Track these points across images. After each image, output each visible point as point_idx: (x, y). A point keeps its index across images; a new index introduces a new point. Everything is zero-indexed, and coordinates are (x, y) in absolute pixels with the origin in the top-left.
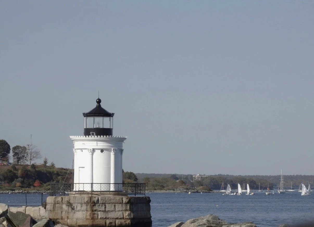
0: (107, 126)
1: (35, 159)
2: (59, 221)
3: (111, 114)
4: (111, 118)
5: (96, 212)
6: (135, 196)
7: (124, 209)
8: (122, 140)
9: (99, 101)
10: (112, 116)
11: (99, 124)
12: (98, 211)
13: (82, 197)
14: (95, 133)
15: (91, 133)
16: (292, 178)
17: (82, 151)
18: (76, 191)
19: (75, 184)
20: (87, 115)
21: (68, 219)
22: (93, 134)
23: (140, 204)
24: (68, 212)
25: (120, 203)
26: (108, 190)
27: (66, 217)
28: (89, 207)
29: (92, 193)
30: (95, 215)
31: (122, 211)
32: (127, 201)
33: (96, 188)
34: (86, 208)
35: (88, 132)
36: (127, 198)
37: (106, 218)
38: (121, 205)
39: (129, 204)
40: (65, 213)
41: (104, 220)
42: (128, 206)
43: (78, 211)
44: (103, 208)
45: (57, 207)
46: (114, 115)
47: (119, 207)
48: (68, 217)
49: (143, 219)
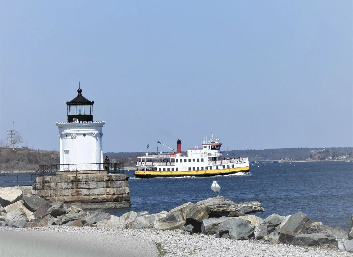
0: (88, 113)
1: (17, 143)
2: (47, 198)
3: (91, 102)
4: (91, 106)
5: (80, 190)
7: (105, 186)
8: (102, 125)
9: (80, 91)
10: (92, 104)
11: (80, 111)
12: (82, 189)
13: (68, 177)
14: (77, 119)
15: (74, 119)
16: (243, 152)
17: (66, 136)
18: (62, 171)
19: (61, 165)
20: (69, 104)
21: (56, 196)
22: (75, 120)
23: (119, 181)
24: (56, 191)
25: (101, 181)
26: (91, 170)
27: (54, 195)
28: (74, 185)
29: (76, 172)
30: (80, 193)
31: (103, 188)
32: (108, 178)
33: (80, 168)
34: (72, 187)
35: (71, 118)
36: (108, 176)
37: (90, 195)
38: (102, 182)
39: (110, 182)
40: (54, 191)
41: (88, 197)
42: (109, 184)
43: (65, 189)
44: (87, 185)
45: (46, 186)
46: (94, 103)
47: (101, 184)
48: (56, 195)
49: (122, 194)
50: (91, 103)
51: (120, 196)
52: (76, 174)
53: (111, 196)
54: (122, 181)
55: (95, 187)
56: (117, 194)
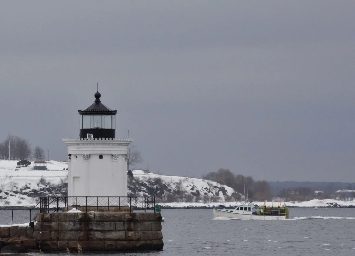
0: (107, 126)
2: (46, 243)
3: (112, 111)
4: (113, 116)
5: (91, 232)
6: (145, 212)
7: (126, 228)
9: (98, 96)
10: (115, 114)
12: (94, 231)
14: (92, 135)
15: (87, 134)
17: (77, 157)
19: (68, 198)
20: (83, 113)
21: (58, 241)
22: (90, 136)
23: (146, 221)
24: (59, 233)
25: (121, 221)
26: (107, 205)
27: (56, 238)
28: (83, 225)
29: (86, 208)
30: (90, 236)
31: (124, 230)
32: (130, 217)
33: (92, 202)
34: (80, 228)
35: (84, 133)
36: (130, 215)
37: (104, 240)
38: (122, 223)
39: (133, 222)
40: (55, 233)
41: (102, 243)
42: (132, 224)
43: (70, 231)
44: (100, 226)
45: (45, 226)
46: (117, 113)
47: (120, 225)
48: (58, 238)
49: (151, 240)
50: (112, 113)
51: (148, 242)
52: (86, 210)
53: (133, 242)
54: (152, 222)
55: (112, 228)
56: (143, 240)
